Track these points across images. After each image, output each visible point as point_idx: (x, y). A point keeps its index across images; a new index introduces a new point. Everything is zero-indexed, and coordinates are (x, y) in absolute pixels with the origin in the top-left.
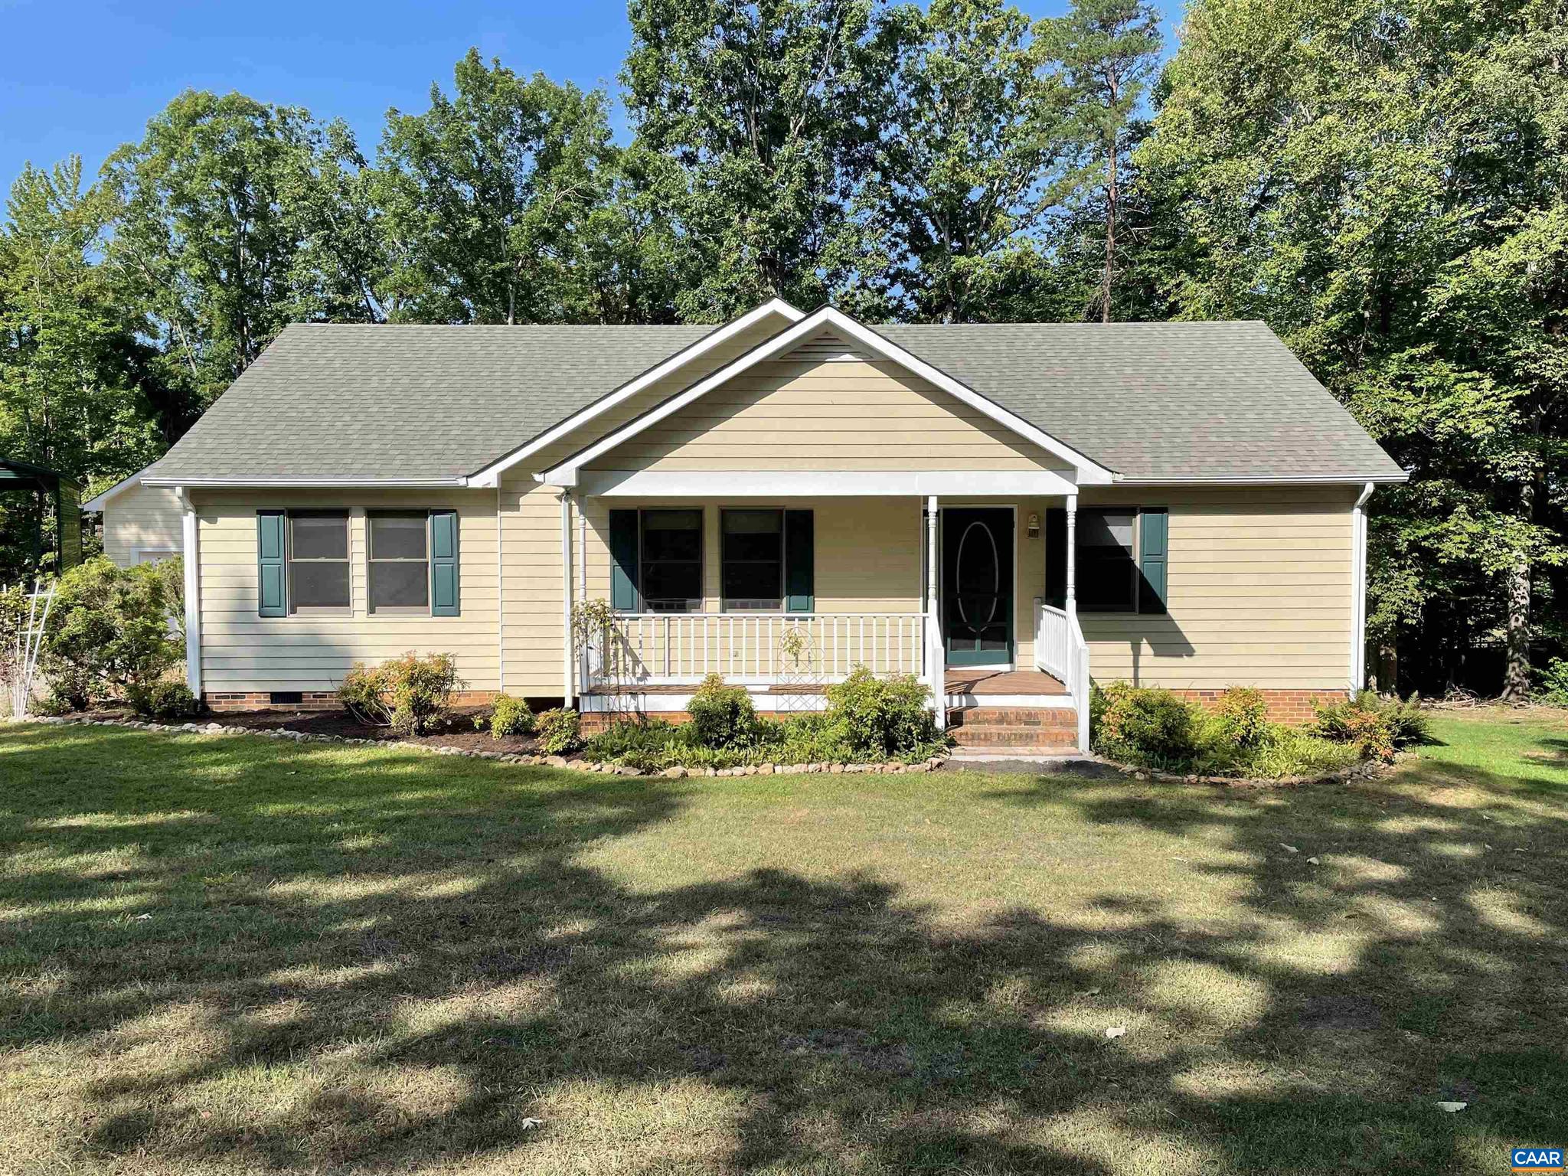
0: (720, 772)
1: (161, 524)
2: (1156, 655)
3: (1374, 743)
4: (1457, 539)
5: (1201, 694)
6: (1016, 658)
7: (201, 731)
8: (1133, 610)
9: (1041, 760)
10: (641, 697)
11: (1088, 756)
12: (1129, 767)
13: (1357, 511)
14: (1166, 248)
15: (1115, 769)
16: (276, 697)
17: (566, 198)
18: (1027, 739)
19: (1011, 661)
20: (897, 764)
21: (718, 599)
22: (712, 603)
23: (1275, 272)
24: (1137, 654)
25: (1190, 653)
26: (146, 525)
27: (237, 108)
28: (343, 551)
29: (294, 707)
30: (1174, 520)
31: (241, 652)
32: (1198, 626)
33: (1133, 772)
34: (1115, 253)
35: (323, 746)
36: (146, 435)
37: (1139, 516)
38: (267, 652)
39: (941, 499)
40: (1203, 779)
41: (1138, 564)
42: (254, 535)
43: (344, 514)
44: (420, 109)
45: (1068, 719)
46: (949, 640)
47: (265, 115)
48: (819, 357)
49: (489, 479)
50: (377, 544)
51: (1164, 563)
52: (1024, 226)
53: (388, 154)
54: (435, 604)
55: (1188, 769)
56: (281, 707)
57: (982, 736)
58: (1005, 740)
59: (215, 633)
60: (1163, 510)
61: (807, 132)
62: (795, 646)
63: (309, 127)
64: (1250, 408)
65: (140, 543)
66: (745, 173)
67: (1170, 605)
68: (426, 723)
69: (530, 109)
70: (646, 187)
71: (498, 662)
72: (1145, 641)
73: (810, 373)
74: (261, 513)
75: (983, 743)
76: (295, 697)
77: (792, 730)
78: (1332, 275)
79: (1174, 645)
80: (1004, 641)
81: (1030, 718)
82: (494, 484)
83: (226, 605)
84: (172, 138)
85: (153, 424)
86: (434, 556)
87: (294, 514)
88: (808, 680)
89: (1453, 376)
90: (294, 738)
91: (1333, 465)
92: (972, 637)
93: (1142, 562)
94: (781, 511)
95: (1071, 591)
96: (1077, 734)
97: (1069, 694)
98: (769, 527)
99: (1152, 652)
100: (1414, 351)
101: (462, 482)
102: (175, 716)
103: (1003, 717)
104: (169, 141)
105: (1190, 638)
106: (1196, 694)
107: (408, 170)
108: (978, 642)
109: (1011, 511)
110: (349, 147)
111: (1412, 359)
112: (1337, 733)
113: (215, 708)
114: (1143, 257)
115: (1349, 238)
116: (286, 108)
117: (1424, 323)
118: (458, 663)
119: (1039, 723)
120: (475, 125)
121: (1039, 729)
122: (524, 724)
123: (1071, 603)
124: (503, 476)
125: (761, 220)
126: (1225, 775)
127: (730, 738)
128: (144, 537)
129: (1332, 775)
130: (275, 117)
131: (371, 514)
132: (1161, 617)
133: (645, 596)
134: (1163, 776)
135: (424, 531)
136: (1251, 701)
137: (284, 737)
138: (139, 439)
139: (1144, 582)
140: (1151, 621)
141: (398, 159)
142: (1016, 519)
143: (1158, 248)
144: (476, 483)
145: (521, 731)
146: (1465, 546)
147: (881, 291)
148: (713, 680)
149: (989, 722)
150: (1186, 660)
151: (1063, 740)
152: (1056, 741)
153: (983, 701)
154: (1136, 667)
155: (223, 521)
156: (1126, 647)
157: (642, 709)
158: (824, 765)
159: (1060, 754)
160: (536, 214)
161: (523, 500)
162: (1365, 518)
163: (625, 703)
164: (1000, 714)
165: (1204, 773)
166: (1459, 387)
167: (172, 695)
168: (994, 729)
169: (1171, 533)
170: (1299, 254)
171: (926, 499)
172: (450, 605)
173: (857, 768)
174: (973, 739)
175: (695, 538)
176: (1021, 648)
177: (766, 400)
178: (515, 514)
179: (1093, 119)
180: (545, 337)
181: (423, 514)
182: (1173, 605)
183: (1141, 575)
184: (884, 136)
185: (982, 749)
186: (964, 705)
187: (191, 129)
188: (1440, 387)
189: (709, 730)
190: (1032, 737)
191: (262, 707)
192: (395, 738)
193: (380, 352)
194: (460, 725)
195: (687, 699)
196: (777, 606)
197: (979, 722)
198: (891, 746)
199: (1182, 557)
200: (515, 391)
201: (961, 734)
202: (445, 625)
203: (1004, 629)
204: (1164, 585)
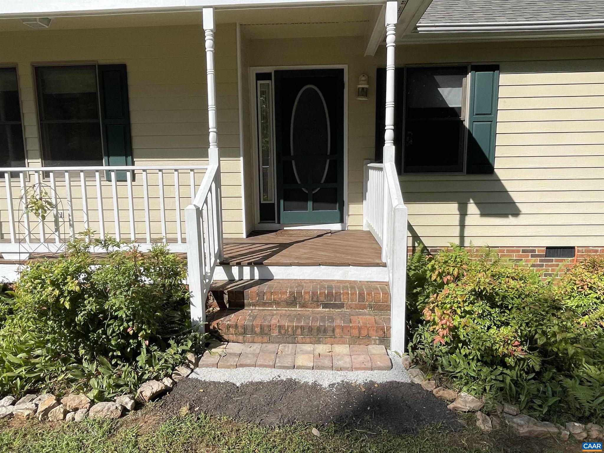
2: (483, 215)
5: (523, 251)
6: (346, 218)
8: (461, 171)
19: (342, 221)
21: (40, 160)
24: (463, 213)
25: (516, 213)
30: (504, 78)
32: (523, 186)
37: (469, 76)
41: (467, 124)
45: (380, 301)
46: (282, 202)
51: (493, 122)
57: (258, 330)
60: (494, 68)
67: (498, 164)
72: (472, 201)
75: (258, 339)
79: (500, 204)
80: (335, 202)
81: (331, 298)
92: (304, 198)
93: (472, 122)
94: (94, 67)
96: (389, 328)
97: (385, 265)
99: (478, 212)
105: (516, 197)
106: (518, 251)
108: (310, 204)
109: (342, 71)
119: (341, 306)
132: (488, 177)
139: (472, 141)
140: (478, 181)
142: (346, 79)
149: (275, 304)
150: (511, 220)
151: (368, 336)
154: (462, 225)
156: (453, 208)
164: (292, 293)
169: (502, 92)
174: (245, 333)
176: (352, 209)
183: (470, 134)
186: (257, 277)
190: (325, 331)
197: (264, 304)
199: (512, 116)
201: (229, 327)
203: (336, 189)
204: (492, 146)
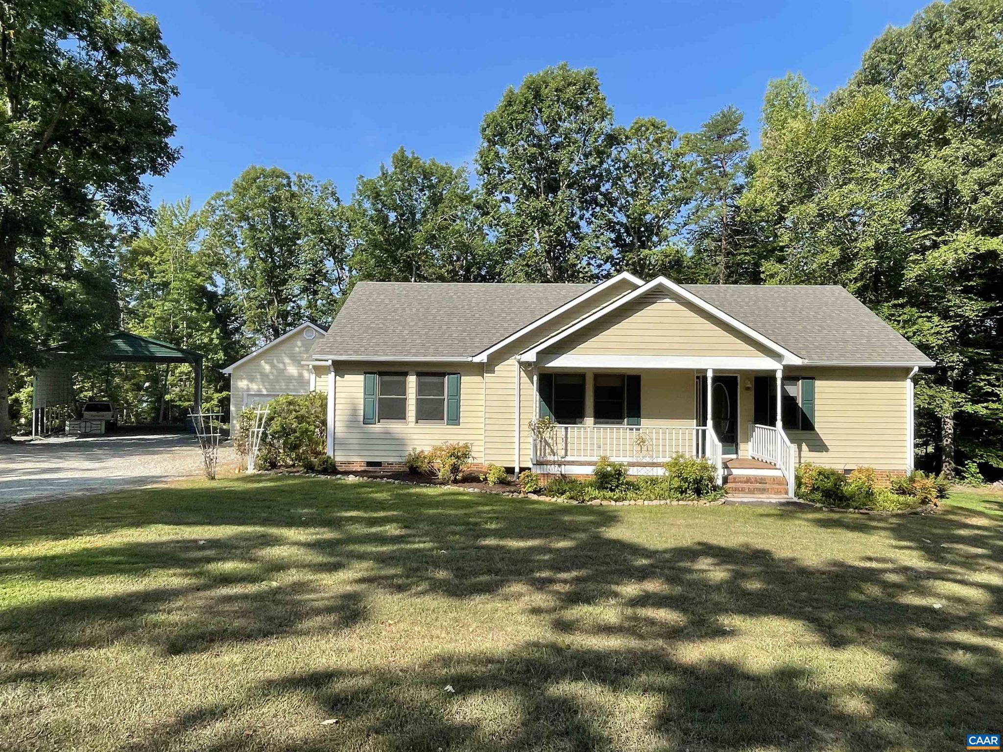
0: (617, 503)
1: (259, 380)
2: (810, 451)
3: (929, 496)
4: (922, 398)
6: (739, 451)
7: (346, 479)
8: (798, 428)
9: (774, 501)
10: (563, 466)
11: (796, 500)
12: (818, 505)
13: (909, 381)
14: (752, 246)
15: (812, 506)
16: (369, 464)
17: (445, 219)
18: (763, 491)
19: (737, 453)
20: (705, 501)
21: (592, 419)
22: (589, 421)
23: (825, 261)
24: (800, 450)
25: (827, 450)
26: (252, 380)
27: (275, 174)
28: (404, 393)
29: (378, 469)
30: (818, 383)
31: (352, 441)
32: (830, 437)
33: (821, 507)
34: (726, 249)
35: (410, 487)
36: (214, 336)
37: (800, 381)
38: (366, 441)
39: (715, 371)
40: (856, 511)
41: (800, 405)
42: (362, 384)
43: (406, 374)
44: (374, 175)
45: (781, 482)
47: (288, 178)
48: (651, 300)
49: (483, 358)
50: (421, 389)
51: (813, 405)
52: (675, 235)
53: (357, 197)
54: (448, 419)
55: (848, 506)
56: (371, 469)
57: (740, 489)
58: (751, 491)
59: (341, 430)
60: (813, 378)
61: (569, 186)
62: (642, 442)
63: (311, 183)
64: (847, 329)
65: (248, 389)
66: (542, 208)
67: (817, 426)
68: (457, 477)
69: (426, 175)
70: (488, 213)
71: (482, 449)
72: (804, 444)
73: (648, 308)
74: (365, 373)
76: (378, 464)
77: (642, 484)
78: (855, 263)
79: (819, 446)
80: (733, 443)
81: (762, 480)
82: (485, 361)
83: (346, 418)
84: (244, 189)
85: (218, 331)
86: (448, 396)
87: (381, 374)
88: (648, 460)
89: (916, 315)
90: (394, 483)
91: (896, 358)
93: (803, 404)
94: (624, 376)
95: (779, 417)
96: (789, 489)
97: (779, 469)
98: (618, 384)
99: (807, 449)
100: (896, 302)
101: (470, 359)
102: (327, 471)
103: (748, 480)
104: (241, 190)
105: (826, 443)
107: (367, 205)
109: (737, 377)
110: (333, 194)
111: (895, 306)
112: (902, 491)
113: (339, 469)
114: (741, 251)
115: (864, 244)
116: (302, 174)
117: (904, 288)
118: (474, 448)
119: (767, 483)
120: (399, 183)
121: (767, 486)
122: (503, 479)
123: (779, 423)
124: (489, 356)
125: (550, 231)
126: (866, 509)
127: (617, 487)
128: (250, 386)
129: (914, 510)
130: (294, 179)
131: (419, 374)
132: (812, 432)
133: (556, 417)
134: (837, 509)
135: (443, 383)
136: (870, 474)
137: (388, 482)
138: (210, 338)
139: (803, 414)
140: (807, 434)
141: (362, 200)
142: (739, 382)
143: (748, 247)
144: (477, 360)
145: (502, 482)
146: (927, 401)
147: (599, 266)
148: (604, 459)
149: (741, 482)
150: (825, 454)
151: (781, 492)
152: (778, 492)
153: (735, 472)
154: (800, 456)
155: (347, 377)
156: (798, 446)
157: (563, 473)
158: (668, 501)
159: (782, 498)
160: (429, 225)
161: (496, 368)
162: (913, 384)
163: (554, 470)
164: (747, 478)
165: (856, 508)
166: (920, 320)
167: (327, 461)
168: (744, 485)
169: (817, 390)
170: (836, 252)
171: (706, 370)
172: (455, 420)
173: (685, 503)
174: (736, 490)
175: (581, 389)
176: (742, 446)
177: (626, 320)
178: (493, 375)
179: (716, 183)
180: (483, 289)
181: (443, 375)
182: (819, 426)
183: (802, 411)
184: (603, 189)
185: (741, 495)
186: (728, 473)
187: (254, 185)
188: (910, 320)
189: (606, 483)
190: (765, 490)
191: (363, 469)
192: (443, 483)
193: (406, 296)
194: (471, 479)
195: (593, 467)
196: (621, 423)
197: (736, 482)
198: (698, 492)
199: (822, 402)
200: (477, 316)
201: (731, 488)
202: (453, 429)
203: (733, 437)
204: (813, 416)
